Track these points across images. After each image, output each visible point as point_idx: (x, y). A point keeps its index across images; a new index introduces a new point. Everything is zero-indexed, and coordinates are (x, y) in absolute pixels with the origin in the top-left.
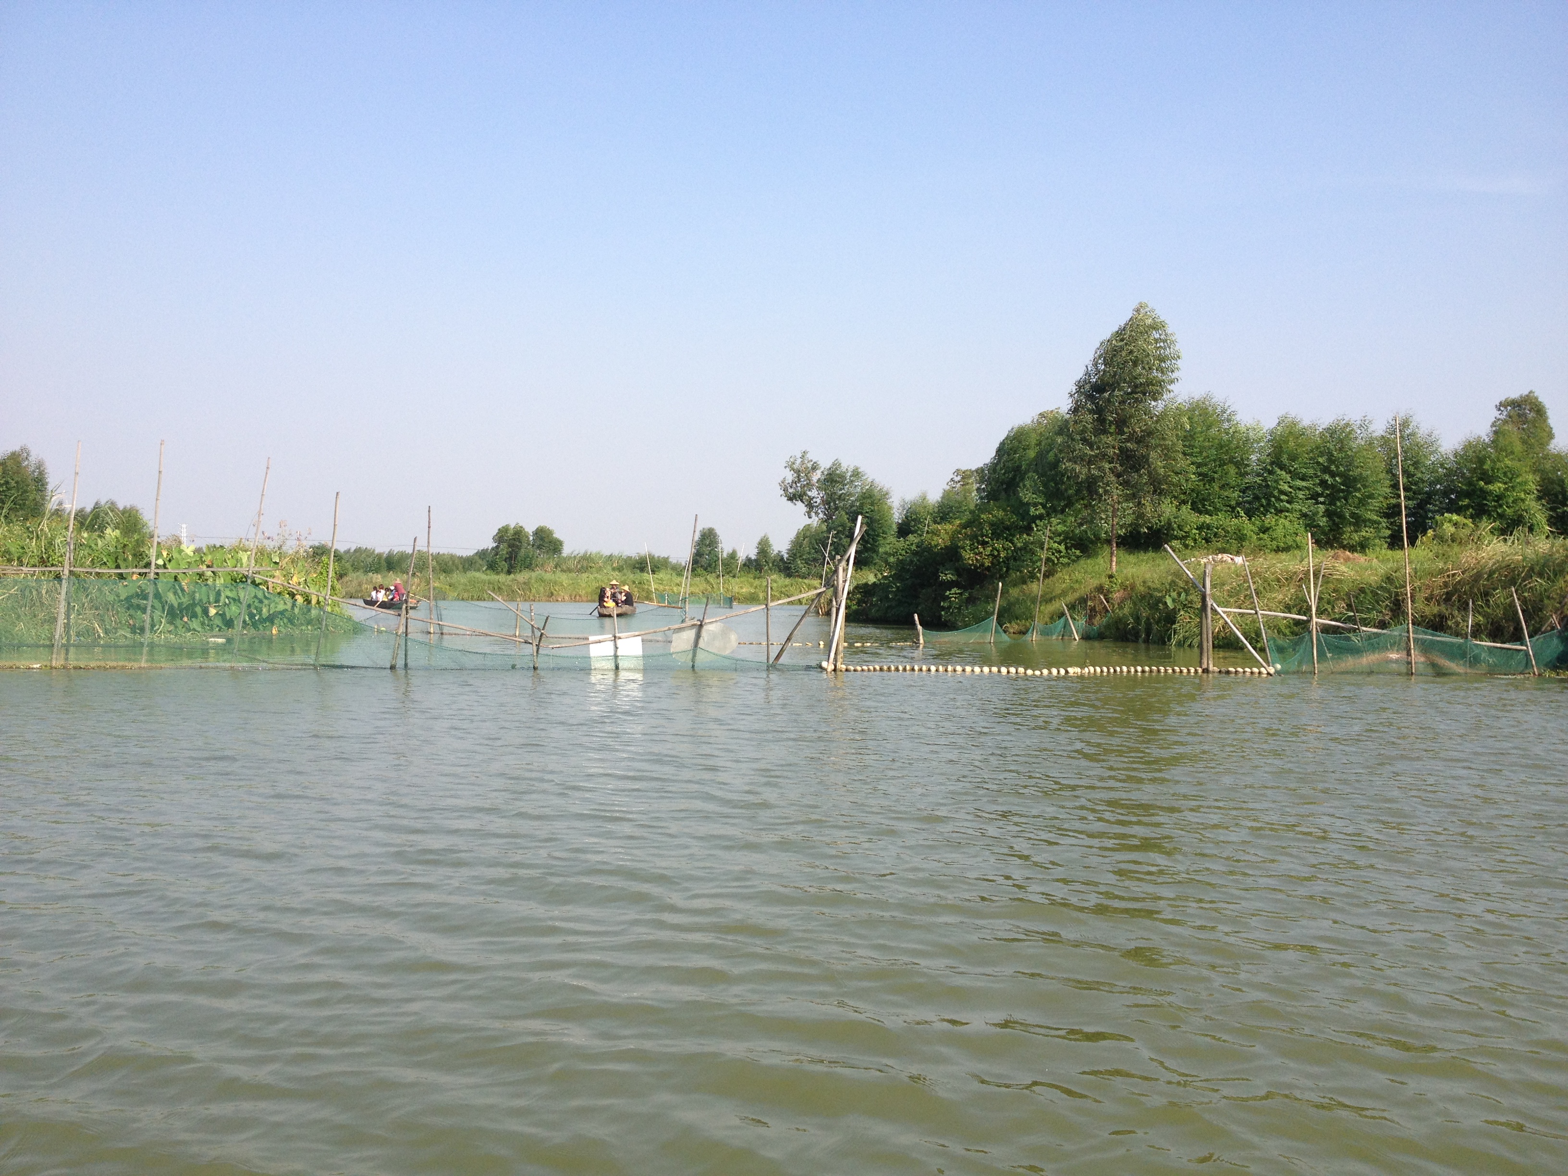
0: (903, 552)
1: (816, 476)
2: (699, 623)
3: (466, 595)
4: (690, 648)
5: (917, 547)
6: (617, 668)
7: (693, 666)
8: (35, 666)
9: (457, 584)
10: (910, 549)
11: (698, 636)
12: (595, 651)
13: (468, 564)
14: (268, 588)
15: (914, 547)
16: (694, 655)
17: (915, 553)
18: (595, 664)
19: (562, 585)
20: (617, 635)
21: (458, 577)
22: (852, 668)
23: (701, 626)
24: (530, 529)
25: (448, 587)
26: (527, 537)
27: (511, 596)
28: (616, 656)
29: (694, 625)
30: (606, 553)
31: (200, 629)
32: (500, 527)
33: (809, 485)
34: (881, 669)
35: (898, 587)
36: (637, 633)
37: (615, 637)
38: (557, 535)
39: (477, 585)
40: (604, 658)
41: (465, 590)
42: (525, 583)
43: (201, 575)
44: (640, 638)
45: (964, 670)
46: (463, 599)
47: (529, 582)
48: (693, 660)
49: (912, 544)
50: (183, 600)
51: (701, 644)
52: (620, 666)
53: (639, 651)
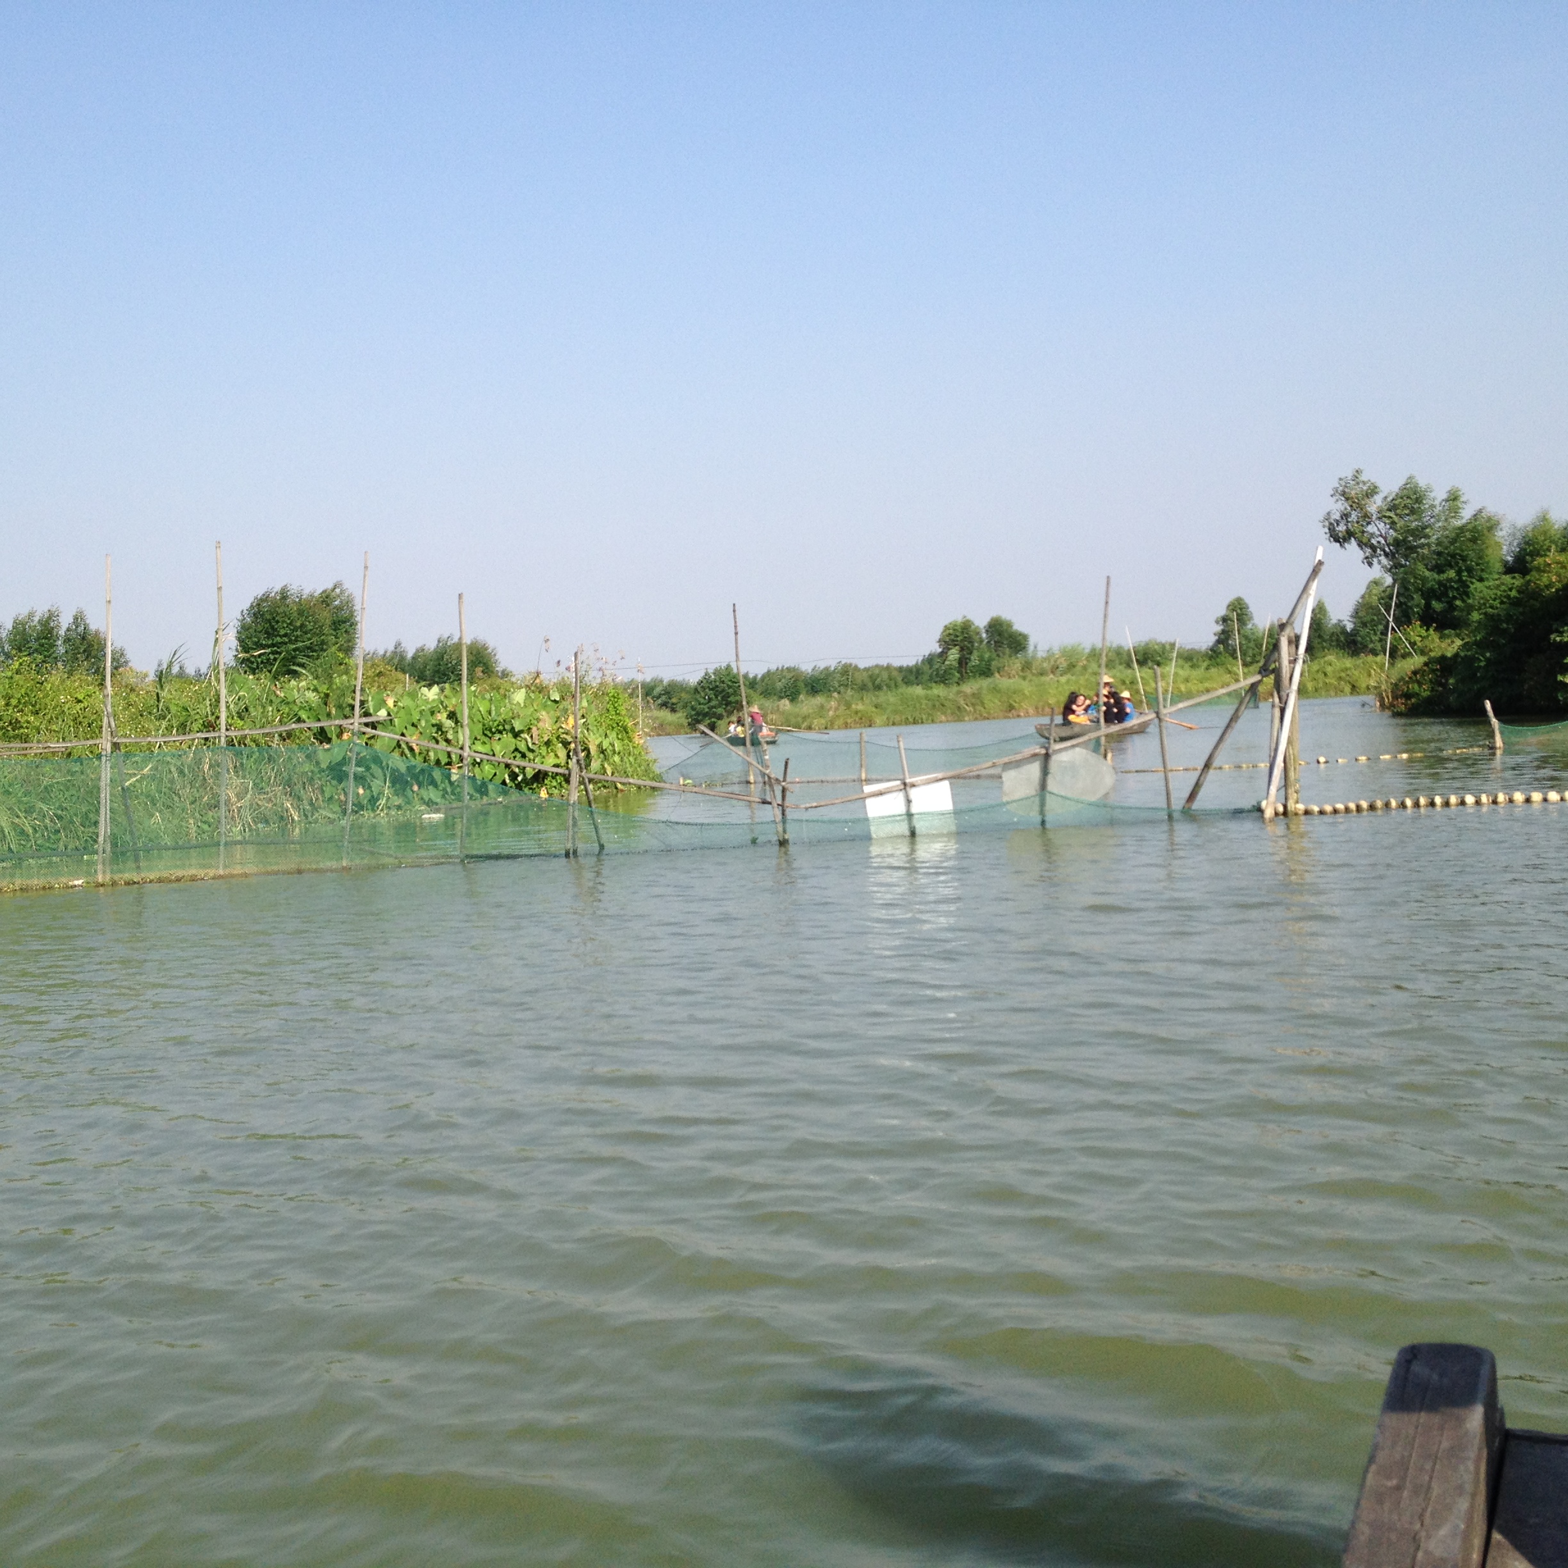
0: (1497, 603)
1: (1374, 505)
2: (1043, 751)
3: (897, 718)
4: (1033, 793)
5: (1519, 592)
6: (913, 834)
7: (1043, 823)
8: (76, 883)
9: (884, 705)
10: (1508, 597)
11: (1045, 771)
12: (876, 808)
13: (911, 675)
14: (532, 737)
15: (1513, 593)
16: (1043, 804)
17: (1515, 603)
18: (875, 831)
19: (1024, 694)
20: (908, 781)
21: (889, 698)
22: (1316, 809)
23: (1047, 756)
24: (981, 622)
25: (874, 709)
26: (978, 633)
27: (958, 714)
28: (909, 815)
29: (1035, 755)
30: (1087, 647)
31: (438, 800)
32: (946, 623)
33: (1366, 517)
34: (1372, 807)
35: (1488, 660)
36: (940, 775)
37: (905, 784)
38: (1019, 626)
39: (910, 703)
40: (892, 819)
41: (896, 712)
42: (974, 695)
43: (439, 727)
44: (946, 783)
45: (1528, 800)
46: (894, 724)
47: (979, 693)
48: (1042, 812)
49: (1511, 590)
50: (413, 762)
51: (1051, 785)
52: (918, 831)
53: (948, 806)
